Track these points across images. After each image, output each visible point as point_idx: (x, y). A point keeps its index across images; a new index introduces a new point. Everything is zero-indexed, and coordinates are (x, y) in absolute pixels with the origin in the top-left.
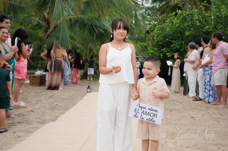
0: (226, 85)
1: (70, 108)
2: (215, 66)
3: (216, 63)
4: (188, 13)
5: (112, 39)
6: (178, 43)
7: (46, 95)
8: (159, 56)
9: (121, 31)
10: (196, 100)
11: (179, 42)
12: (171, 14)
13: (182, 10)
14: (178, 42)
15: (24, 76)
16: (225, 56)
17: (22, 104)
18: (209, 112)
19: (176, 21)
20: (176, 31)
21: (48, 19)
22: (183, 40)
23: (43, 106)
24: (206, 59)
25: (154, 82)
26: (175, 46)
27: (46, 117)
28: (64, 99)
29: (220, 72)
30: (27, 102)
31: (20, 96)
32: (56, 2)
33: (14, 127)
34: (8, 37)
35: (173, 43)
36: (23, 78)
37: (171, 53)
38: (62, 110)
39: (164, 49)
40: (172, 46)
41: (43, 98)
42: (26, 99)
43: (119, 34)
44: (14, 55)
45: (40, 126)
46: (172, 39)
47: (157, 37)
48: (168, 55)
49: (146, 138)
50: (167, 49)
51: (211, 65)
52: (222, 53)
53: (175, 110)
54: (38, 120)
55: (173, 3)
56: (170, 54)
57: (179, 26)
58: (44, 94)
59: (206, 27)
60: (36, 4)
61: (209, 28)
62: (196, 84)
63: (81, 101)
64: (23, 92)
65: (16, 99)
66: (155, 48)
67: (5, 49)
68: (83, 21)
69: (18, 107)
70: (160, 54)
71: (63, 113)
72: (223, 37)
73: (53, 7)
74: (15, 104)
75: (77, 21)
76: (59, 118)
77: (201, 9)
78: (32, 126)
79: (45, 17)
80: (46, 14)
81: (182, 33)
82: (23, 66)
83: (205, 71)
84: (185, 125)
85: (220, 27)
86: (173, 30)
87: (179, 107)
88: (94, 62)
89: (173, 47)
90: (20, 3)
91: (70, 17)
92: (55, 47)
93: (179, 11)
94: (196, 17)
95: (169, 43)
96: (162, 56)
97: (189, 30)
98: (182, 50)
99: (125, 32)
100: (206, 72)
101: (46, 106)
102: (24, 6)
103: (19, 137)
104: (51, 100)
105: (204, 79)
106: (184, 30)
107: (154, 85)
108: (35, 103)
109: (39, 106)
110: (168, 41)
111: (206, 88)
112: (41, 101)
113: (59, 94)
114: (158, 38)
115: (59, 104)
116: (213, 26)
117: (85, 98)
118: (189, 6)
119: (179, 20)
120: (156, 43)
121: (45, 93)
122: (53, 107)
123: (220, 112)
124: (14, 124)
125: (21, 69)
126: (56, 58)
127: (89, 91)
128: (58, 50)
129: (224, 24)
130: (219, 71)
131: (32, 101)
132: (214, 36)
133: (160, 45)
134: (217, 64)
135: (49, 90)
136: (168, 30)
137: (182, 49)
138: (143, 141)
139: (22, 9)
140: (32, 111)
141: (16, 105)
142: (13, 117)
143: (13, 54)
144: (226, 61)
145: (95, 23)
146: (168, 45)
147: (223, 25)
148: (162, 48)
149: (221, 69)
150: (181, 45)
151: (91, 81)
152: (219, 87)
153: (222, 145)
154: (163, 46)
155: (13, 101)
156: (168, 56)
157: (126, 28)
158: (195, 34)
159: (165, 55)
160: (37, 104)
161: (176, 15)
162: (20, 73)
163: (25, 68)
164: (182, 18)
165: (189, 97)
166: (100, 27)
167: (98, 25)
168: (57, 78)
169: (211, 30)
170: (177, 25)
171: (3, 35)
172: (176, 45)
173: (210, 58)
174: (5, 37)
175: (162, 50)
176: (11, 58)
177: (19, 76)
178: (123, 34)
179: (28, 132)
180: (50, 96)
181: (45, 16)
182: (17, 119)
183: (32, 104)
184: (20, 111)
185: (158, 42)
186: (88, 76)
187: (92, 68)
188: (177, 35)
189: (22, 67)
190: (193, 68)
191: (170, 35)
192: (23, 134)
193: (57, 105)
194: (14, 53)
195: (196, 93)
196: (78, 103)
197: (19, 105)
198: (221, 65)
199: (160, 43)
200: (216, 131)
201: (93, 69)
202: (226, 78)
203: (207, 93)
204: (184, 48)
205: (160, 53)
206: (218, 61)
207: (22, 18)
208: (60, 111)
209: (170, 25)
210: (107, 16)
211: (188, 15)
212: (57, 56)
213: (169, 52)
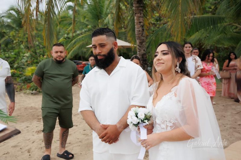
23: (223, 125)
41: (229, 113)
101: (227, 124)
104: (237, 117)
112: (224, 117)
122: (234, 128)
160: (219, 120)
180: (238, 112)
208: (239, 135)
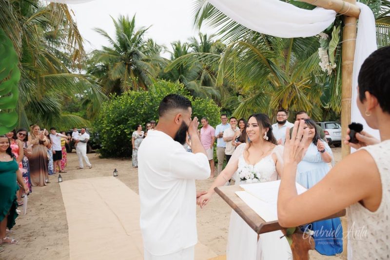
8: (116, 132)
14: (134, 119)
20: (130, 109)
26: (132, 123)
35: (129, 120)
37: (128, 129)
39: (122, 126)
40: (129, 122)
46: (127, 116)
55: (113, 78)
56: (128, 131)
57: (133, 105)
66: (111, 125)
86: (128, 108)
89: (130, 124)
95: (124, 120)
110: (124, 118)
114: (114, 115)
120: (111, 119)
133: (117, 122)
146: (124, 122)
148: (119, 125)
150: (137, 121)
154: (119, 123)
159: (122, 131)
166: (49, 105)
172: (131, 121)
175: (119, 127)
185: (113, 119)
191: (124, 112)
205: (117, 129)
213: (126, 129)
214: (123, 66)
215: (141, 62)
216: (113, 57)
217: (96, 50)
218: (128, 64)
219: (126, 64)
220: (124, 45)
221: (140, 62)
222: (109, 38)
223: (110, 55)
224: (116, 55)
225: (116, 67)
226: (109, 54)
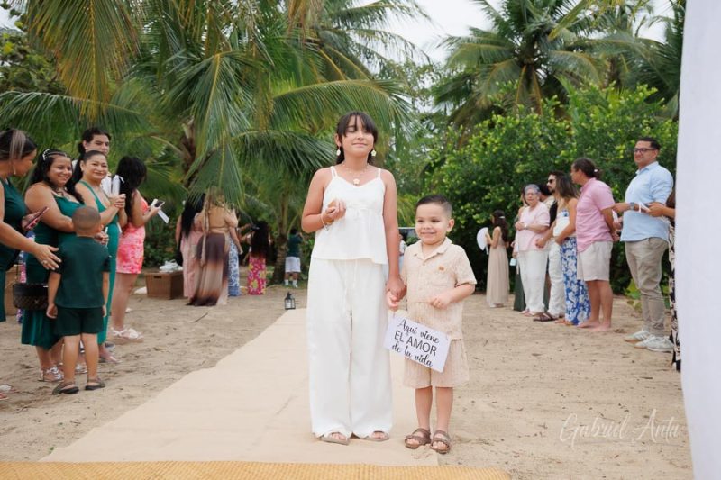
0: (607, 279)
1: (245, 343)
2: (582, 237)
3: (583, 229)
4: (518, 121)
5: (341, 159)
6: (500, 190)
7: (188, 315)
9: (360, 134)
10: (541, 320)
11: (503, 189)
12: (480, 125)
13: (505, 116)
14: (499, 188)
15: (137, 266)
16: (602, 213)
17: (133, 334)
18: (573, 342)
19: (493, 139)
20: (493, 164)
21: (191, 140)
22: (511, 184)
23: (181, 340)
24: (562, 223)
25: (438, 254)
26: (494, 199)
27: (189, 360)
28: (230, 324)
29: (595, 248)
30: (144, 332)
31: (127, 319)
32: (211, 99)
33: (118, 379)
34: (105, 174)
35: (488, 191)
36: (135, 271)
37: (484, 213)
38: (225, 347)
39: (468, 205)
40: (486, 197)
41: (180, 323)
42: (140, 326)
43: (356, 141)
44: (118, 214)
45: (176, 376)
46: (485, 183)
47: (451, 178)
48: (477, 219)
49: (424, 385)
50: (475, 205)
51: (574, 235)
52: (595, 205)
53: (496, 341)
54: (171, 366)
55: (484, 102)
56: (482, 218)
57: (500, 151)
58: (184, 315)
59: (560, 153)
60: (164, 106)
61: (567, 157)
62: (544, 281)
63: (272, 327)
64: (132, 312)
65: (119, 323)
67: (98, 202)
68: (274, 142)
69: (124, 341)
70: (459, 218)
71: (230, 353)
72: (596, 171)
73: (204, 109)
74: (117, 333)
75: (258, 143)
76: (220, 363)
77: (546, 114)
78: (158, 376)
79: (183, 136)
80: (186, 129)
81: (508, 169)
82: (135, 243)
83: (565, 251)
84: (517, 370)
85: (592, 153)
86: (486, 162)
87: (505, 335)
88: (300, 243)
89: (489, 200)
90: (130, 106)
91: (242, 135)
92: (209, 201)
93: (499, 116)
94: (537, 131)
95: (478, 192)
96: (463, 222)
97: (524, 161)
98: (509, 207)
99: (370, 137)
100: (568, 253)
101: (188, 338)
102: (138, 113)
103: (131, 397)
104: (199, 326)
105: (564, 269)
106: (513, 161)
107: (439, 262)
108: (161, 334)
109: (171, 338)
110: (477, 186)
111: (569, 291)
112: (175, 329)
113: (218, 314)
114: (453, 181)
115: (218, 334)
116: (576, 150)
117: (280, 320)
118: (519, 106)
119: (498, 138)
120: (447, 191)
121: (183, 312)
122: (206, 341)
123: (597, 342)
124: (116, 374)
125: (129, 251)
126: (210, 228)
127: (289, 305)
128: (214, 210)
129: (598, 146)
130: (591, 247)
131: (153, 329)
132: (577, 168)
133: (458, 197)
134: (586, 231)
135: (192, 307)
136: (475, 160)
137: (508, 204)
138: (419, 391)
139: (132, 120)
140: (156, 350)
141: (118, 336)
142: (112, 361)
143: (115, 213)
144: (604, 224)
145: (301, 146)
146: (478, 195)
147: (597, 149)
148: (464, 204)
149: (596, 243)
150: (506, 195)
151: (294, 288)
152: (594, 285)
153: (596, 402)
154: (464, 199)
155: (112, 328)
156: (478, 222)
157: (369, 129)
158: (539, 171)
159: (470, 220)
160: (167, 334)
161: (492, 126)
162: (127, 261)
163: (138, 248)
164: (506, 132)
165: (528, 315)
167: (310, 151)
168: (212, 277)
169: (572, 159)
170: (496, 148)
171: (95, 169)
172: (494, 195)
173: (570, 220)
174: (99, 173)
175: (462, 208)
176: (110, 221)
177: (125, 267)
178: (365, 142)
179: (151, 389)
180: (197, 319)
181: (183, 133)
182: (123, 365)
183: (155, 336)
184: (128, 349)
185: (451, 189)
186: (287, 275)
187: (296, 256)
188: (496, 173)
189: (132, 247)
190: (537, 245)
191: (481, 173)
192: (139, 392)
193: (213, 335)
194: (117, 210)
195: (543, 305)
196: (262, 331)
197: (125, 335)
198: (596, 234)
199: (458, 192)
200: (586, 378)
201: (298, 259)
202: (608, 263)
203: (572, 302)
204: (513, 202)
206: (588, 225)
207: (132, 141)
208: (222, 349)
209: (480, 150)
210: (330, 131)
211: (518, 126)
212: (214, 224)
213: (479, 213)
214: (514, 70)
215: (562, 52)
216: (487, 50)
217: (452, 38)
218: (528, 65)
219: (521, 64)
220: (519, 15)
221: (558, 55)
222: (486, 3)
223: (483, 46)
224: (498, 44)
225: (494, 74)
226: (482, 42)
